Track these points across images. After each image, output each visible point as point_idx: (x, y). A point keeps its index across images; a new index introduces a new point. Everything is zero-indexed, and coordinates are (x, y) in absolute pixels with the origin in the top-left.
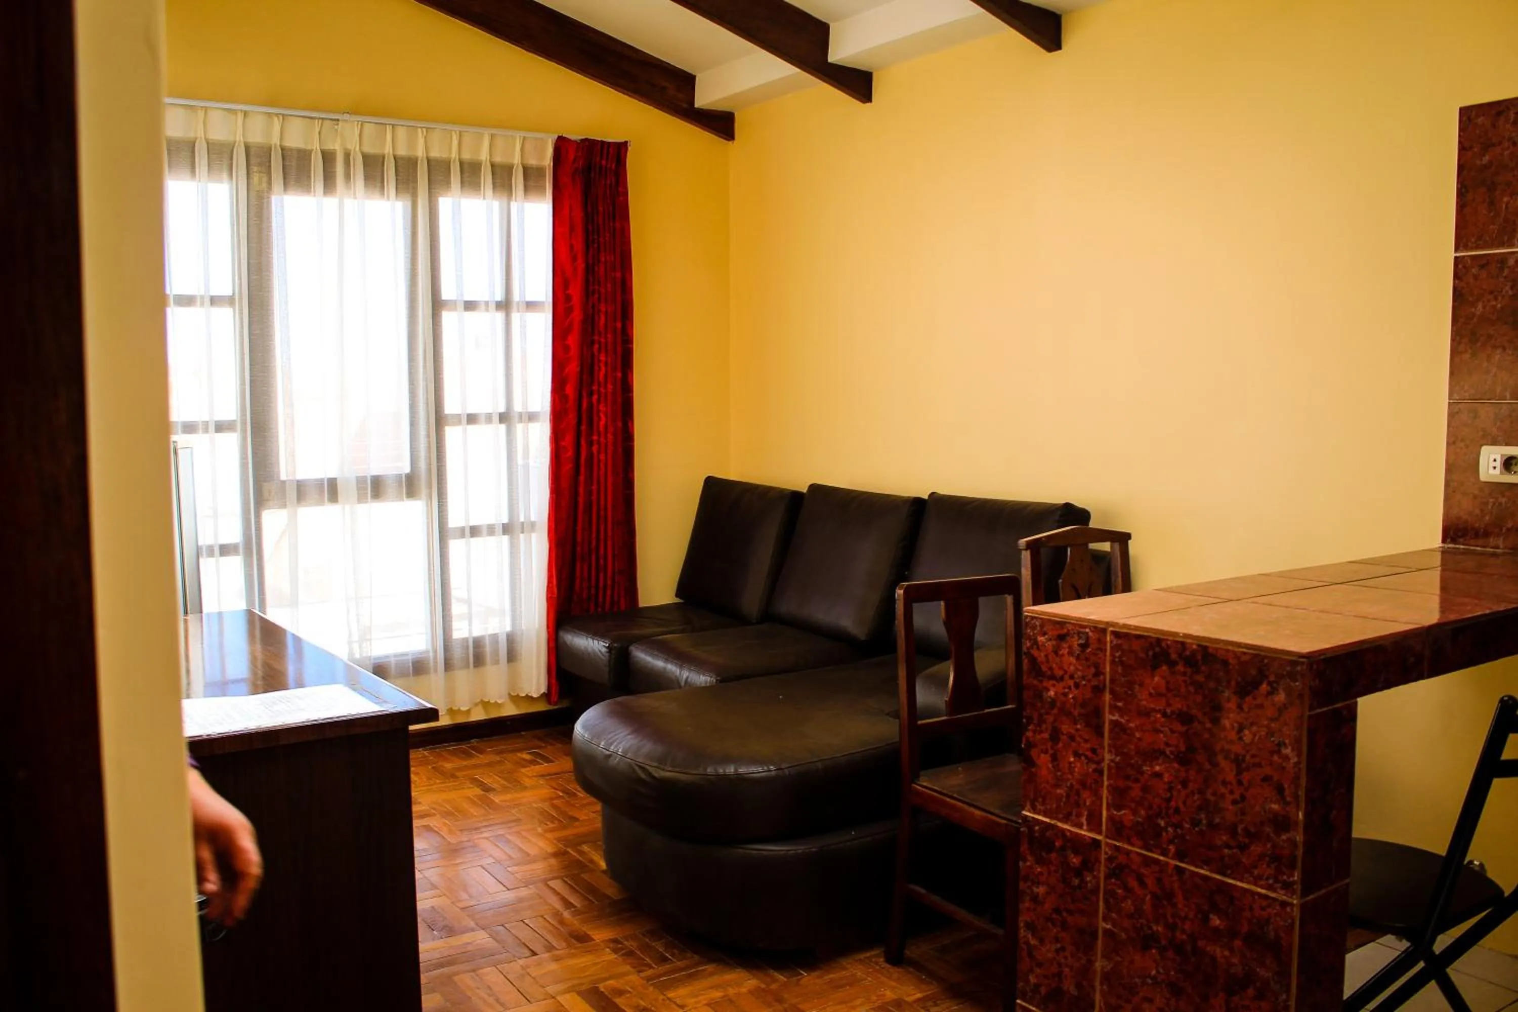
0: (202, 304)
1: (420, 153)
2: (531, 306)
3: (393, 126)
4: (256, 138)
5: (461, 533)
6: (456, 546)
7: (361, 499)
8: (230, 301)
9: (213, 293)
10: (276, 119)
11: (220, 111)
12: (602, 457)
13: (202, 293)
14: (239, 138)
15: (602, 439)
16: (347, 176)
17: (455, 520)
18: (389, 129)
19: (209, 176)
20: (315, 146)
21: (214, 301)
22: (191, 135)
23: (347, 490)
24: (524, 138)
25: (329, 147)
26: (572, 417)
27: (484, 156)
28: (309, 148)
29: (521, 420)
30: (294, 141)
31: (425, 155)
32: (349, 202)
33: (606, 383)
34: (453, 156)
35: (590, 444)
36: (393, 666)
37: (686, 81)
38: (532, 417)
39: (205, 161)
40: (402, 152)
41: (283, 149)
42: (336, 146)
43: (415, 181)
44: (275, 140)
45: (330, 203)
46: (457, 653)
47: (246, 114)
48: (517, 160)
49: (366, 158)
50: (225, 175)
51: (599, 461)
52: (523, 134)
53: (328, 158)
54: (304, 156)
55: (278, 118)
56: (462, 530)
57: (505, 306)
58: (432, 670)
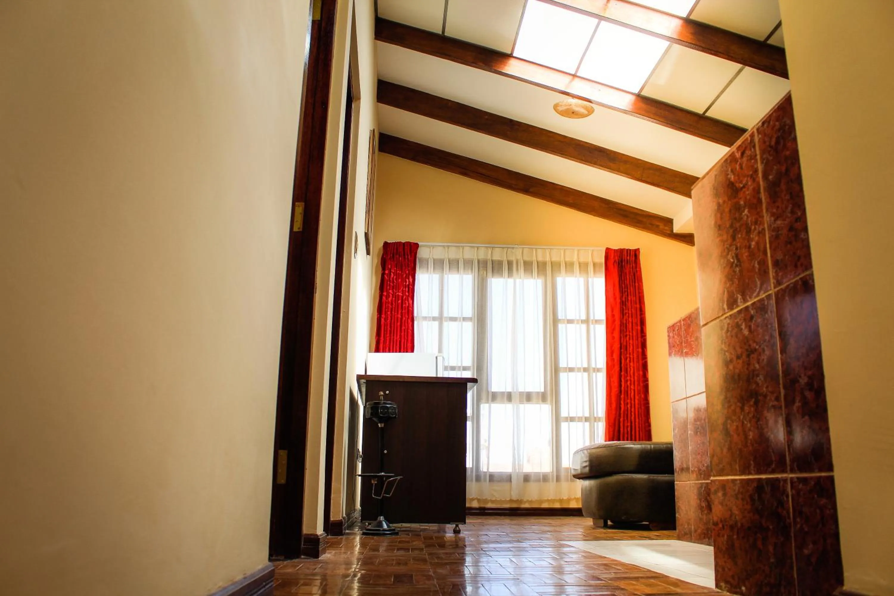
0: (460, 321)
1: (548, 259)
2: (597, 322)
3: (536, 248)
4: (482, 256)
5: (566, 419)
6: (564, 426)
7: (521, 402)
8: (470, 319)
9: (464, 316)
10: (489, 249)
11: (468, 247)
12: (632, 387)
13: (460, 316)
14: (476, 257)
15: (632, 379)
16: (517, 270)
17: (564, 413)
18: (534, 251)
19: (464, 271)
20: (505, 259)
21: (464, 319)
22: (458, 257)
23: (515, 398)
24: (593, 250)
25: (510, 258)
26: (617, 368)
27: (575, 259)
28: (502, 259)
29: (594, 371)
30: (496, 257)
31: (550, 260)
32: (518, 281)
33: (633, 353)
34: (562, 260)
35: (626, 381)
36: (533, 476)
37: (669, 222)
38: (599, 370)
39: (463, 266)
40: (540, 259)
41: (492, 261)
42: (513, 258)
43: (546, 271)
44: (489, 257)
45: (511, 281)
46: (563, 474)
47: (478, 248)
48: (590, 260)
49: (525, 263)
50: (470, 271)
51: (631, 389)
52: (591, 249)
53: (510, 263)
54: (500, 263)
55: (490, 249)
56: (567, 418)
57: (586, 321)
58: (551, 480)
